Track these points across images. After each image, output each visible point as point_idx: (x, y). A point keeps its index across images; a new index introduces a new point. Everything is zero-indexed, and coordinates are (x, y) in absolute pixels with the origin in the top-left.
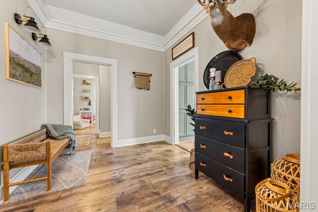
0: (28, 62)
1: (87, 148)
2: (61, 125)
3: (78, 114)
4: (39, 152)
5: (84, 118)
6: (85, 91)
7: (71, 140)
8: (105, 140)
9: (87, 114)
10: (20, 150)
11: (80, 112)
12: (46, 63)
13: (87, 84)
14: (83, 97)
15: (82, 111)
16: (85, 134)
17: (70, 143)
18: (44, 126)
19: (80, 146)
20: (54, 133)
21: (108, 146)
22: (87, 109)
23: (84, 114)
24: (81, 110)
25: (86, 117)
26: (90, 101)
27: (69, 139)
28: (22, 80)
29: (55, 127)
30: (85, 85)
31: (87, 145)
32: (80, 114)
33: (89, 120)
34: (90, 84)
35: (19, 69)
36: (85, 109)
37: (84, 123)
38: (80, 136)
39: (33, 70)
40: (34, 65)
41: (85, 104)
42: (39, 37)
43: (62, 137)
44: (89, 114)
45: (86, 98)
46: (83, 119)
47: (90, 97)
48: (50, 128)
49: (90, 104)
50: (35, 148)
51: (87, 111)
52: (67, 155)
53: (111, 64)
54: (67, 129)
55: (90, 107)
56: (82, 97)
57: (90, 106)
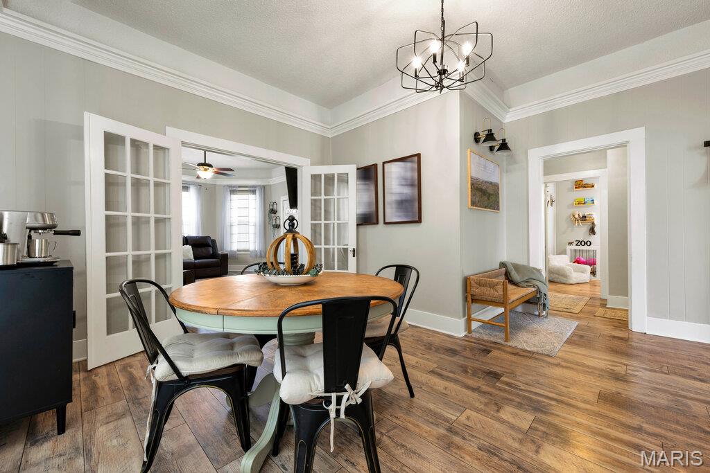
0: (486, 182)
1: (571, 316)
2: (523, 266)
3: (564, 252)
4: (497, 291)
5: (578, 262)
6: (582, 203)
7: (539, 291)
8: (619, 314)
9: (585, 254)
10: (479, 284)
11: (569, 248)
12: (505, 174)
13: (585, 187)
14: (577, 216)
15: (574, 247)
16: (575, 293)
17: (538, 296)
18: (503, 265)
19: (560, 309)
20: (515, 276)
21: (623, 324)
22: (586, 243)
23: (578, 254)
24: (570, 243)
25: (583, 259)
26: (593, 223)
27: (536, 289)
28: (480, 206)
29: (517, 267)
30: (581, 189)
31: (573, 311)
32: (568, 252)
33: (588, 268)
34: (593, 186)
35: (478, 194)
36: (580, 243)
37: (575, 271)
38: (564, 295)
39: (490, 191)
40: (491, 183)
41: (581, 232)
42: (496, 144)
43: (526, 284)
44: (591, 254)
45: (584, 218)
46: (576, 264)
47: (594, 216)
48: (511, 268)
49: (592, 231)
50: (493, 286)
51: (586, 248)
52: (534, 315)
53: (628, 142)
54: (534, 273)
55: (592, 238)
56: (574, 216)
57: (593, 236)
